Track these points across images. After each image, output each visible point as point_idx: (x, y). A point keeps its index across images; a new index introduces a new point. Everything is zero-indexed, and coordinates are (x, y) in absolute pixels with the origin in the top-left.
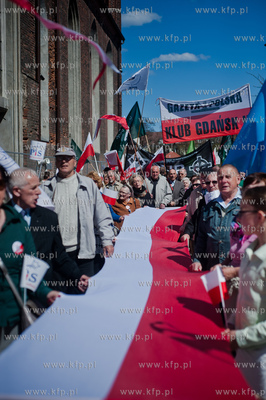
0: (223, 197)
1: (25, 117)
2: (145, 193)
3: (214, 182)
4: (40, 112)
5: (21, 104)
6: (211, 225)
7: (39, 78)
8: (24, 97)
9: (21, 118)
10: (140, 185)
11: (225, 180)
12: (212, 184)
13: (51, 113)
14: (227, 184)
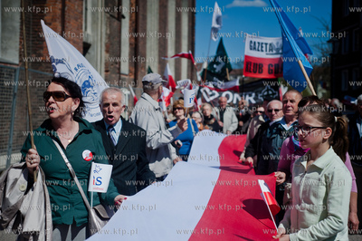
0: (286, 120)
1: (107, 51)
2: (213, 121)
3: (277, 110)
4: (120, 47)
5: (104, 40)
6: (273, 145)
7: (120, 17)
8: (106, 34)
9: (104, 53)
10: (208, 113)
11: (289, 104)
12: (274, 112)
13: (131, 48)
14: (290, 108)
